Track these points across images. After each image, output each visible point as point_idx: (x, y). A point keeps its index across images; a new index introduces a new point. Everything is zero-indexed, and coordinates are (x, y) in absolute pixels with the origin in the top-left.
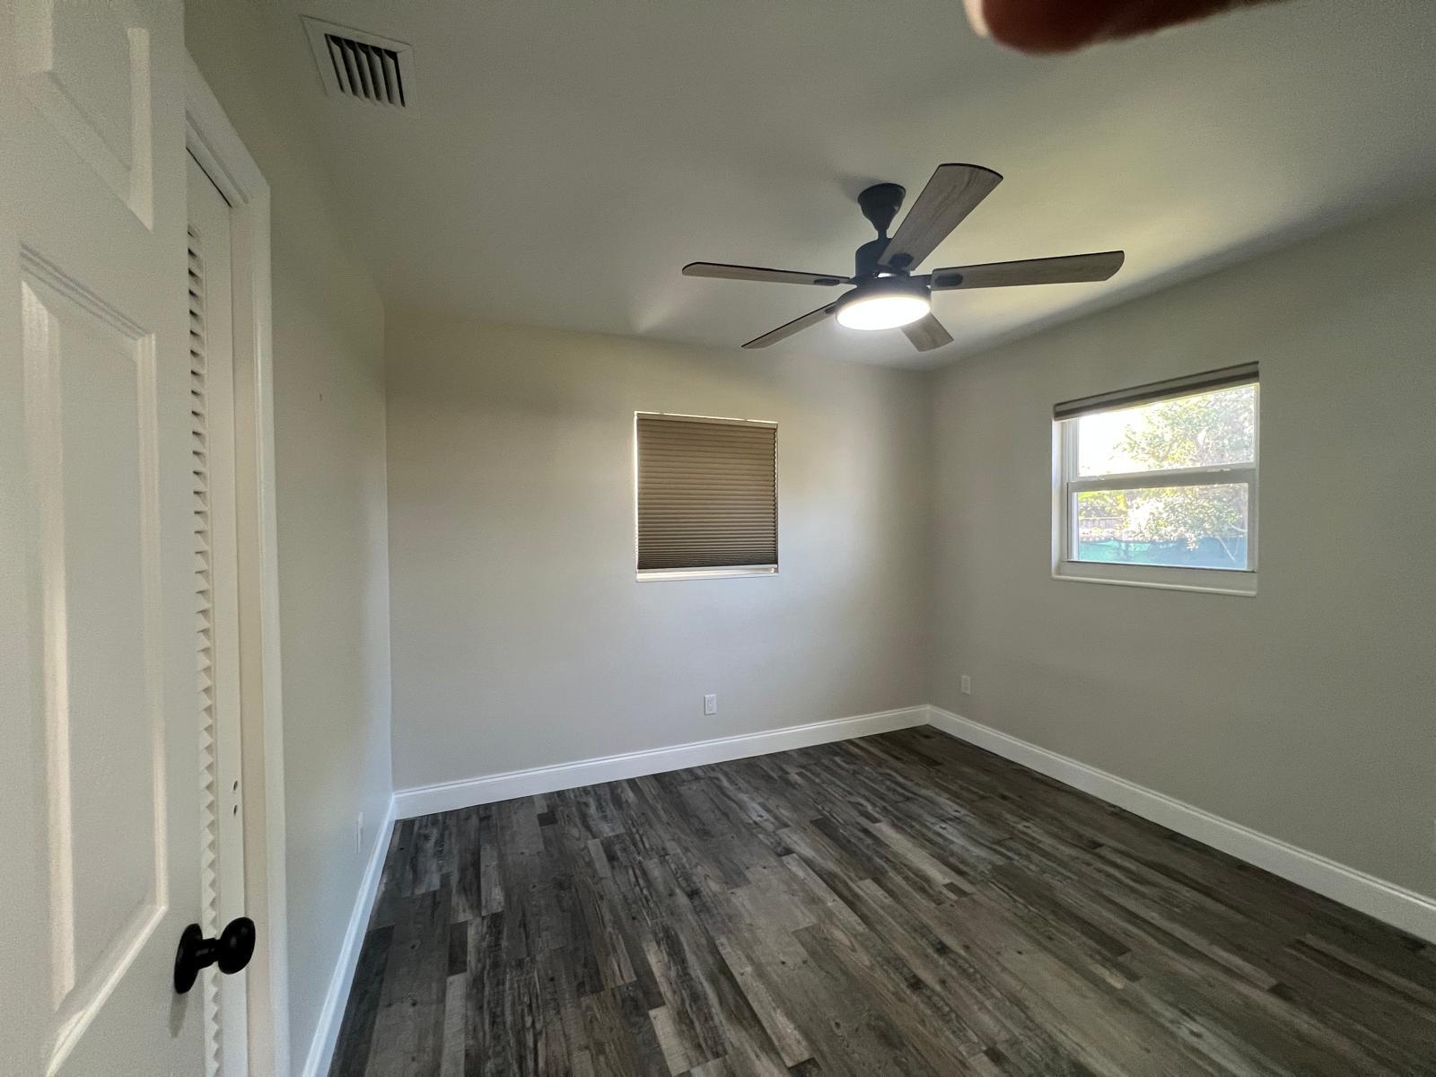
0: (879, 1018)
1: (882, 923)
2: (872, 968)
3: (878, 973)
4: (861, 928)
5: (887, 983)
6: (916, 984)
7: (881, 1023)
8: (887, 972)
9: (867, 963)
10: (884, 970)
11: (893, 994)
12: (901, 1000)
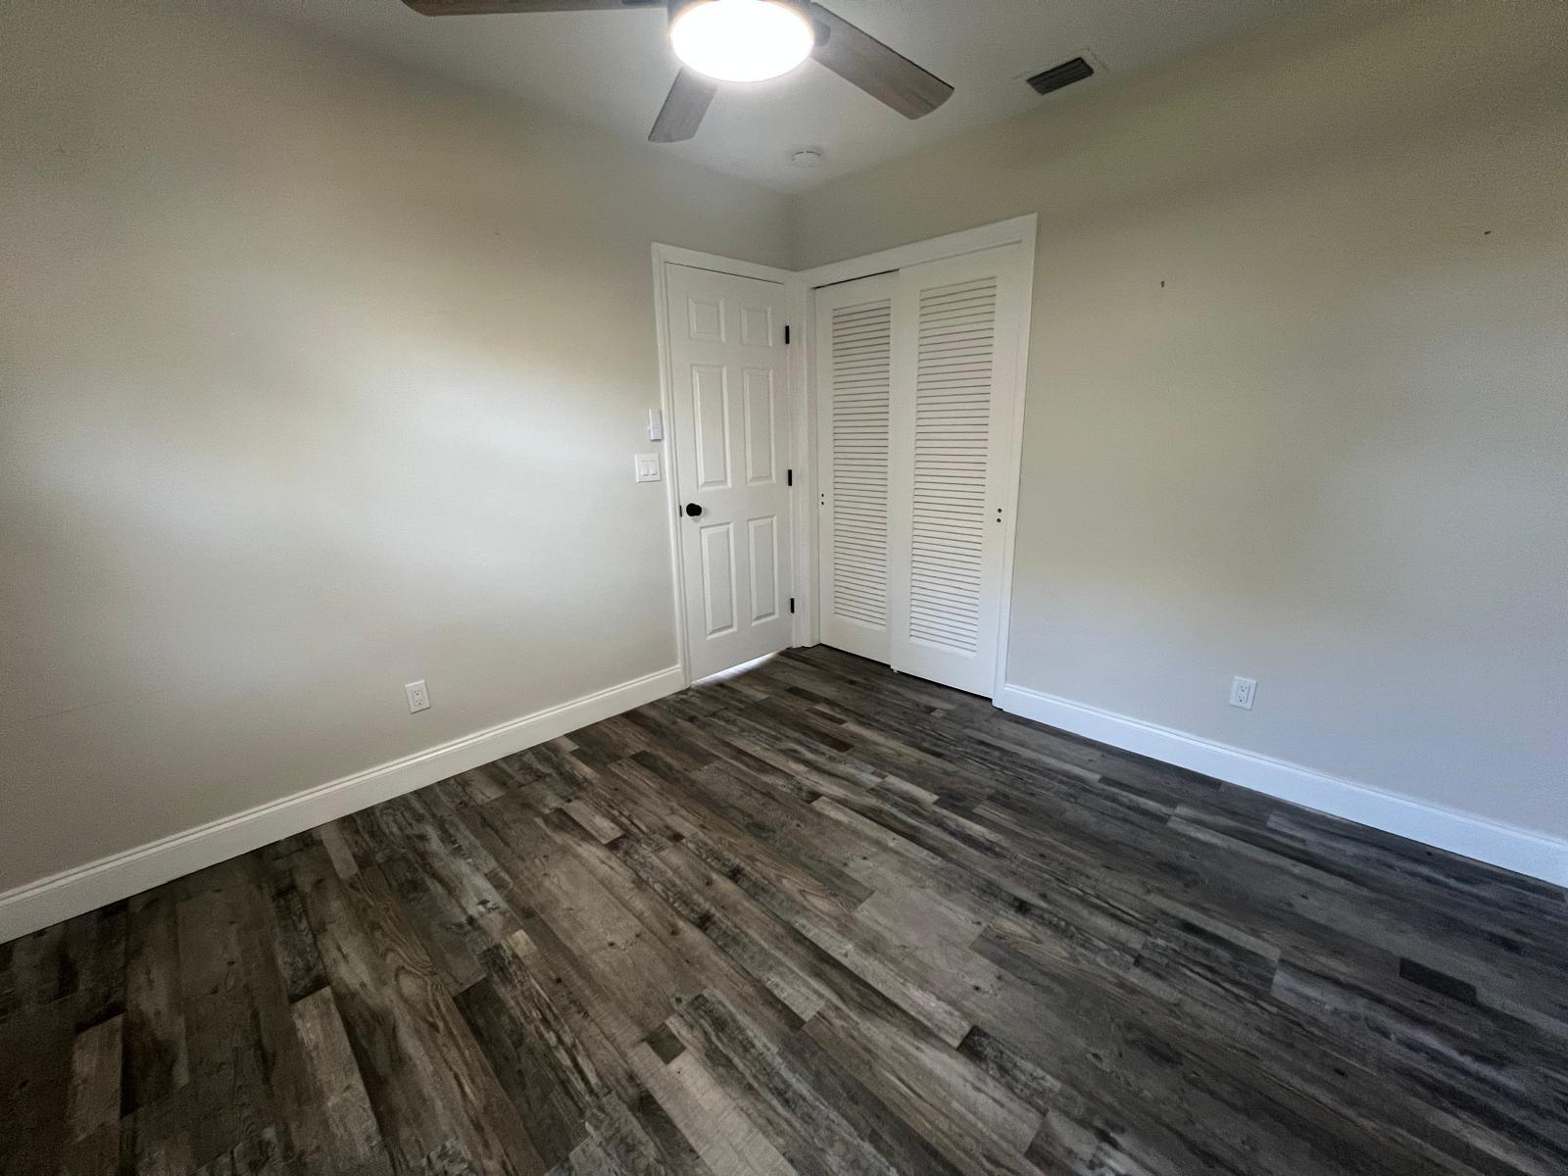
0: (766, 839)
1: (777, 938)
2: (779, 878)
3: (772, 874)
4: (799, 922)
5: (763, 868)
6: (735, 875)
7: (764, 835)
8: (764, 878)
9: (785, 881)
10: (767, 879)
11: (757, 860)
12: (748, 857)
